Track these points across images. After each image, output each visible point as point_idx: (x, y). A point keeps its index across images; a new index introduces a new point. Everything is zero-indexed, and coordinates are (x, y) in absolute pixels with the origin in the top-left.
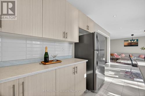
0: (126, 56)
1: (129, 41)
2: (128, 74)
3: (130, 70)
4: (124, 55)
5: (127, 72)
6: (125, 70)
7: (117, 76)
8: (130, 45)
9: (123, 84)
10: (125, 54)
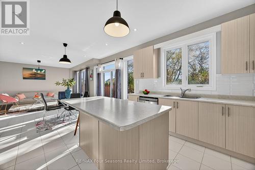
0: (27, 98)
1: (34, 71)
2: (42, 126)
3: (41, 119)
4: (22, 96)
5: (38, 124)
6: (33, 121)
7: (26, 138)
8: (35, 77)
9: (41, 145)
10: (24, 92)
